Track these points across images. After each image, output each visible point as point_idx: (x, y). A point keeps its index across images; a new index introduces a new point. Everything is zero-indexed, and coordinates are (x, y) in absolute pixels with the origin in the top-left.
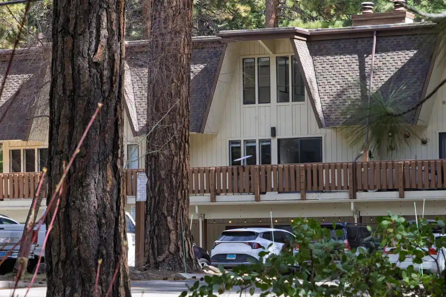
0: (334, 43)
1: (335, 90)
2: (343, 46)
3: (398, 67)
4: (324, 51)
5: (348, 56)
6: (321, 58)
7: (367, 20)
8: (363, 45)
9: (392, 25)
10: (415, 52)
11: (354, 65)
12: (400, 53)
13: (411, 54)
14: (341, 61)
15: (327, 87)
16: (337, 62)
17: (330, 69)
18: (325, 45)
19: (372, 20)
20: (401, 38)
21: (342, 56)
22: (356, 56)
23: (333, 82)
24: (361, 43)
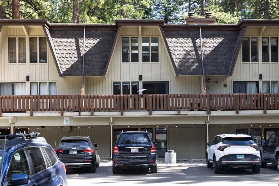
0: (176, 31)
1: (181, 56)
2: (181, 34)
3: (214, 46)
4: (171, 35)
5: (185, 39)
6: (170, 39)
7: (194, 21)
8: (193, 33)
9: (209, 24)
10: (223, 39)
11: (190, 44)
12: (214, 39)
13: (221, 39)
14: (182, 41)
15: (176, 54)
16: (180, 42)
17: (177, 45)
18: (172, 33)
19: (197, 21)
20: (214, 31)
21: (182, 39)
22: (190, 39)
23: (179, 52)
24: (191, 32)
